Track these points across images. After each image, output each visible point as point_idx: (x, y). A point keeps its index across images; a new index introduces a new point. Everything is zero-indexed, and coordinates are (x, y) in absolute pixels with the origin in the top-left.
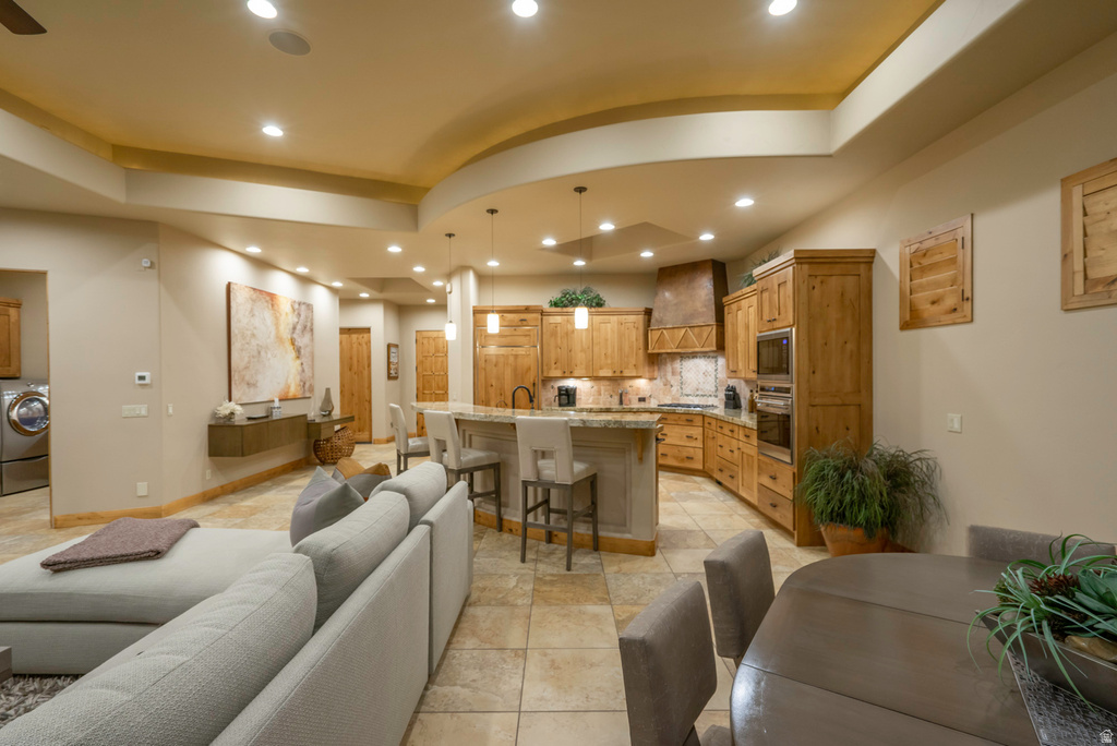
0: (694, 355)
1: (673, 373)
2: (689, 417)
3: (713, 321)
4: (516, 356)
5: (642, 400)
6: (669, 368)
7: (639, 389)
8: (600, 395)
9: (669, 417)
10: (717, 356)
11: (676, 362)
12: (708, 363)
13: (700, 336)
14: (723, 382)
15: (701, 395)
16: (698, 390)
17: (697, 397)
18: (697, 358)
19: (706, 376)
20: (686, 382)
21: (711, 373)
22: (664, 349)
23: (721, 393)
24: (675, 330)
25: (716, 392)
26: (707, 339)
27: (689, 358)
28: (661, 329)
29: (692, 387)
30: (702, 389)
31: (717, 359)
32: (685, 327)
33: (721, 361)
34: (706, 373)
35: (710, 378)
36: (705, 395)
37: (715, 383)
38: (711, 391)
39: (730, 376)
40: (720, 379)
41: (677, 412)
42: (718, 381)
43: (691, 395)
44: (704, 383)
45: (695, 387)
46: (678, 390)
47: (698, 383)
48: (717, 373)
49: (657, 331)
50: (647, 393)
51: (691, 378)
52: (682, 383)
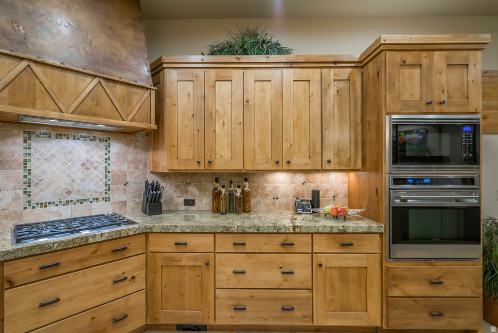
0: (61, 132)
1: (2, 164)
2: (119, 245)
3: (149, 83)
9: (63, 259)
10: (109, 139)
11: (10, 141)
12: (92, 148)
13: (127, 100)
14: (119, 177)
15: (78, 201)
16: (69, 193)
17: (68, 204)
18: (68, 138)
19: (87, 169)
20: (41, 180)
21: (97, 164)
22: (34, 107)
23: (115, 194)
24: (70, 76)
25: (106, 193)
26: (140, 110)
27: (50, 137)
28: (23, 59)
29: (56, 189)
30: (79, 191)
31: (109, 144)
32: (95, 76)
33: (116, 147)
34: (88, 164)
35: (96, 172)
36: (85, 200)
37: (105, 180)
38: (96, 192)
39: (182, 167)
40: (114, 173)
41: (91, 240)
42: (109, 176)
43: (53, 203)
44: (83, 180)
45: (62, 188)
46: (17, 198)
47: (70, 181)
48: (109, 164)
49: (5, 61)
51: (54, 173)
52: (28, 183)
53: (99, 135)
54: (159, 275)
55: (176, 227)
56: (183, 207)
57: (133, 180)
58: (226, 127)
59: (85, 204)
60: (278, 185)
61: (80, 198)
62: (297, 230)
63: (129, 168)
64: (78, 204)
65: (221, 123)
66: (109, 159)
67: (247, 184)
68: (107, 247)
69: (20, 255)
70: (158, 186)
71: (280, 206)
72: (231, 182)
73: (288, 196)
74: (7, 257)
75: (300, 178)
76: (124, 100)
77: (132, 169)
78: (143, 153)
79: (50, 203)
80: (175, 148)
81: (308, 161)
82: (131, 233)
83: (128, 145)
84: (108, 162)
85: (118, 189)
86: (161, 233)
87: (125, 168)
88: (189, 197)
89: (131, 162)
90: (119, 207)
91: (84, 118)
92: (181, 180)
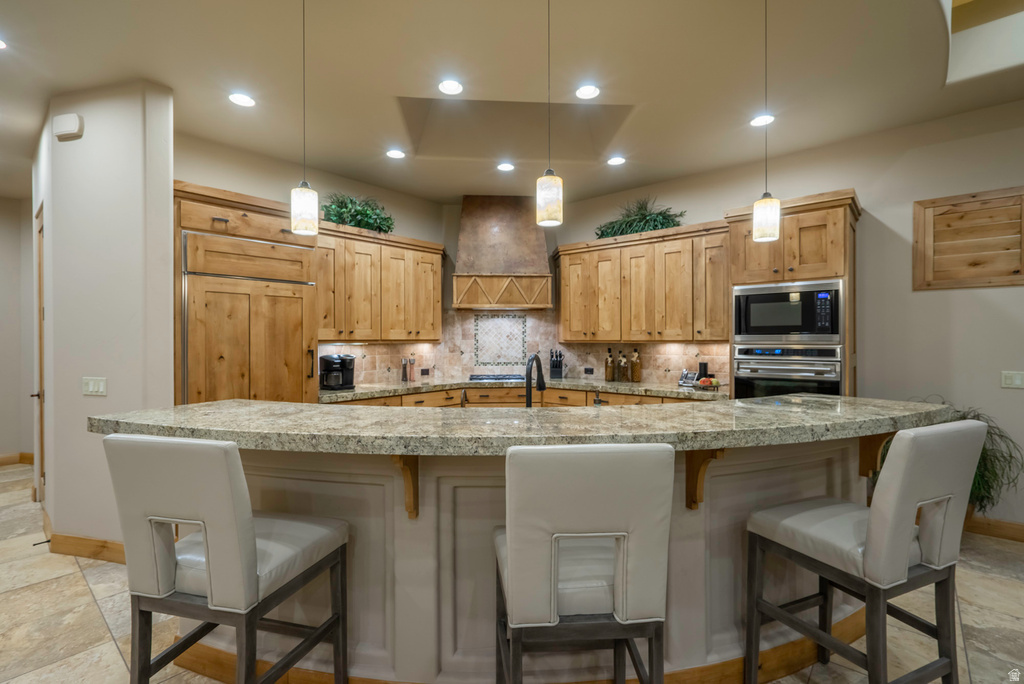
0: (495, 314)
1: (465, 336)
3: (546, 271)
4: (274, 300)
5: (425, 372)
6: (458, 329)
7: (421, 357)
8: (374, 368)
9: (491, 393)
10: (525, 316)
11: (468, 322)
12: (514, 323)
13: (530, 289)
14: (533, 346)
15: (505, 363)
16: (499, 357)
17: (498, 365)
18: (498, 318)
19: (511, 339)
20: (483, 347)
21: (517, 336)
24: (495, 280)
25: (523, 359)
26: (540, 294)
27: (488, 318)
28: (472, 276)
29: (491, 353)
30: (505, 356)
31: (525, 320)
32: (509, 276)
33: (531, 322)
34: (511, 336)
35: (516, 342)
36: (509, 363)
37: (522, 348)
38: (516, 358)
39: (574, 339)
40: (529, 343)
42: (526, 345)
43: (490, 363)
44: (508, 348)
45: (495, 353)
46: (471, 358)
47: (499, 349)
48: (525, 336)
49: (466, 279)
50: (430, 363)
51: (490, 342)
52: (477, 349)
53: (518, 314)
56: (584, 375)
57: (543, 349)
58: (607, 302)
59: (509, 366)
60: (670, 356)
61: (506, 361)
62: (648, 393)
63: (541, 338)
64: (505, 365)
65: (603, 298)
66: (525, 332)
67: (636, 355)
70: (561, 356)
71: (672, 379)
72: (620, 352)
73: (680, 369)
75: (693, 350)
76: (528, 289)
77: (543, 340)
78: (550, 326)
79: (488, 363)
80: (568, 322)
81: (680, 332)
83: (540, 319)
84: (525, 334)
87: (538, 339)
88: (589, 366)
89: (542, 334)
91: (502, 306)
92: (583, 350)
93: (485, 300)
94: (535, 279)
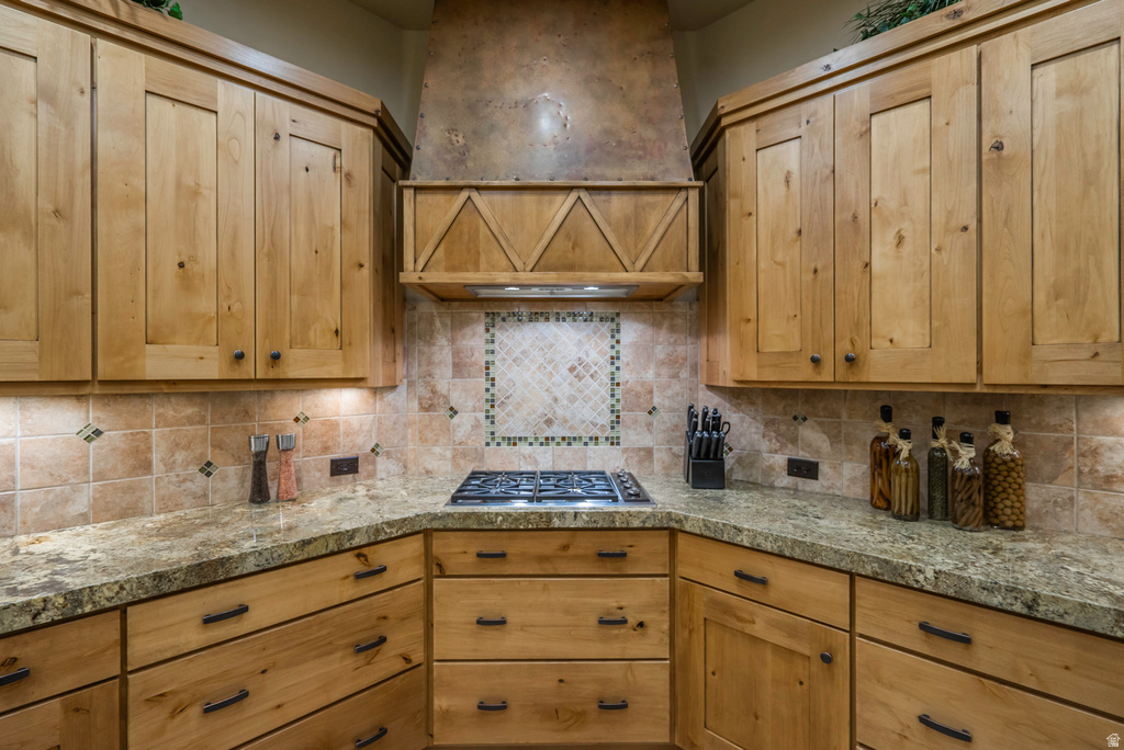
0: (537, 308)
1: (459, 368)
2: (612, 544)
3: (682, 175)
5: (344, 467)
6: (442, 350)
7: (333, 425)
8: (147, 467)
9: (514, 546)
10: (618, 314)
11: (468, 331)
12: (588, 335)
13: (634, 225)
14: (638, 395)
15: (563, 439)
16: (549, 422)
17: (548, 444)
18: (547, 319)
19: (579, 377)
20: (508, 398)
21: (596, 368)
22: (477, 269)
23: (630, 432)
24: (529, 199)
25: (613, 428)
26: (663, 242)
27: (520, 321)
28: (461, 188)
29: (529, 414)
30: (566, 421)
31: (618, 325)
32: (571, 188)
33: (632, 332)
34: (580, 368)
35: (594, 385)
36: (575, 439)
37: (610, 401)
38: (595, 425)
39: (770, 375)
40: (628, 386)
41: (556, 523)
42: (619, 392)
43: (526, 438)
44: (572, 399)
45: (539, 413)
46: (476, 426)
47: (550, 401)
48: (618, 368)
49: (440, 198)
50: (360, 440)
51: (526, 385)
52: (492, 402)
53: (599, 309)
54: (698, 637)
55: (739, 530)
56: (786, 480)
57: (667, 403)
58: (907, 248)
59: (576, 446)
61: (567, 434)
63: (658, 375)
64: (564, 445)
65: (891, 237)
66: (618, 358)
67: (1007, 433)
68: (587, 544)
69: (450, 525)
70: (717, 419)
72: (938, 422)
74: (436, 525)
76: (627, 226)
77: (664, 379)
78: (689, 341)
79: (520, 439)
80: (752, 326)
82: (636, 523)
83: (656, 325)
84: (617, 363)
85: (635, 421)
86: (701, 536)
87: (650, 375)
88: (803, 455)
89: (662, 363)
90: (636, 459)
91: (551, 277)
92: (780, 408)
93: (498, 256)
94: (648, 198)
